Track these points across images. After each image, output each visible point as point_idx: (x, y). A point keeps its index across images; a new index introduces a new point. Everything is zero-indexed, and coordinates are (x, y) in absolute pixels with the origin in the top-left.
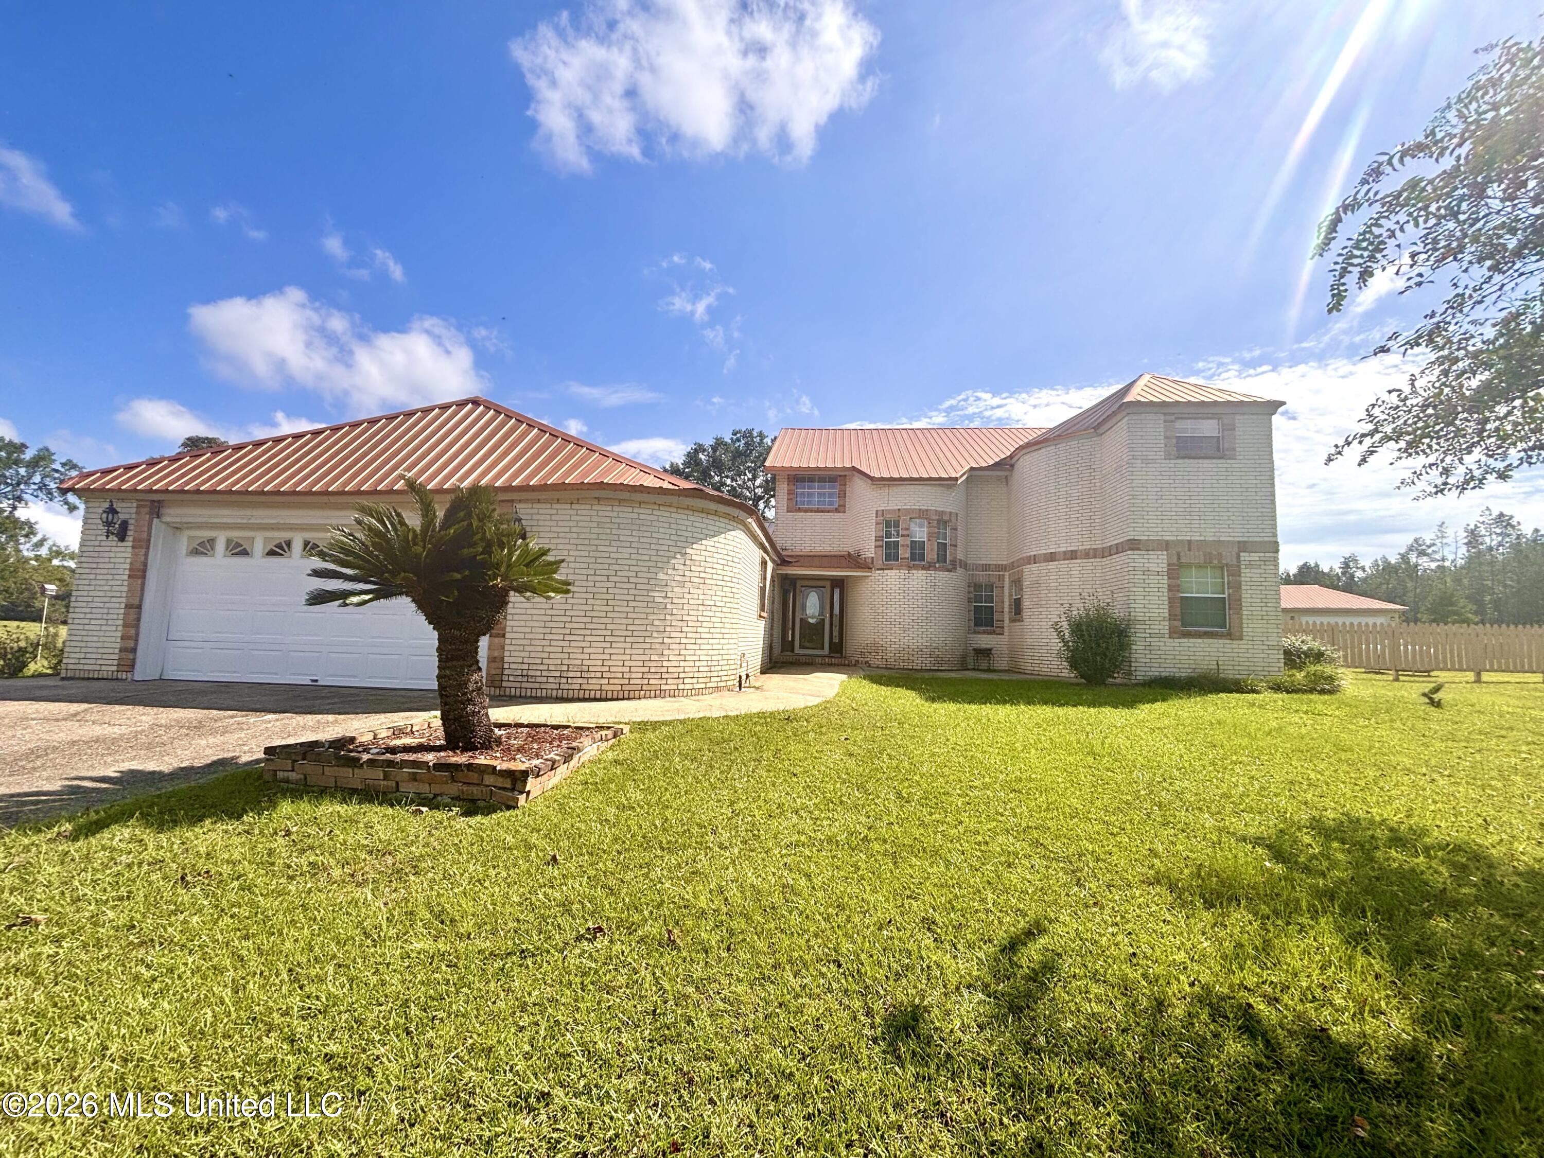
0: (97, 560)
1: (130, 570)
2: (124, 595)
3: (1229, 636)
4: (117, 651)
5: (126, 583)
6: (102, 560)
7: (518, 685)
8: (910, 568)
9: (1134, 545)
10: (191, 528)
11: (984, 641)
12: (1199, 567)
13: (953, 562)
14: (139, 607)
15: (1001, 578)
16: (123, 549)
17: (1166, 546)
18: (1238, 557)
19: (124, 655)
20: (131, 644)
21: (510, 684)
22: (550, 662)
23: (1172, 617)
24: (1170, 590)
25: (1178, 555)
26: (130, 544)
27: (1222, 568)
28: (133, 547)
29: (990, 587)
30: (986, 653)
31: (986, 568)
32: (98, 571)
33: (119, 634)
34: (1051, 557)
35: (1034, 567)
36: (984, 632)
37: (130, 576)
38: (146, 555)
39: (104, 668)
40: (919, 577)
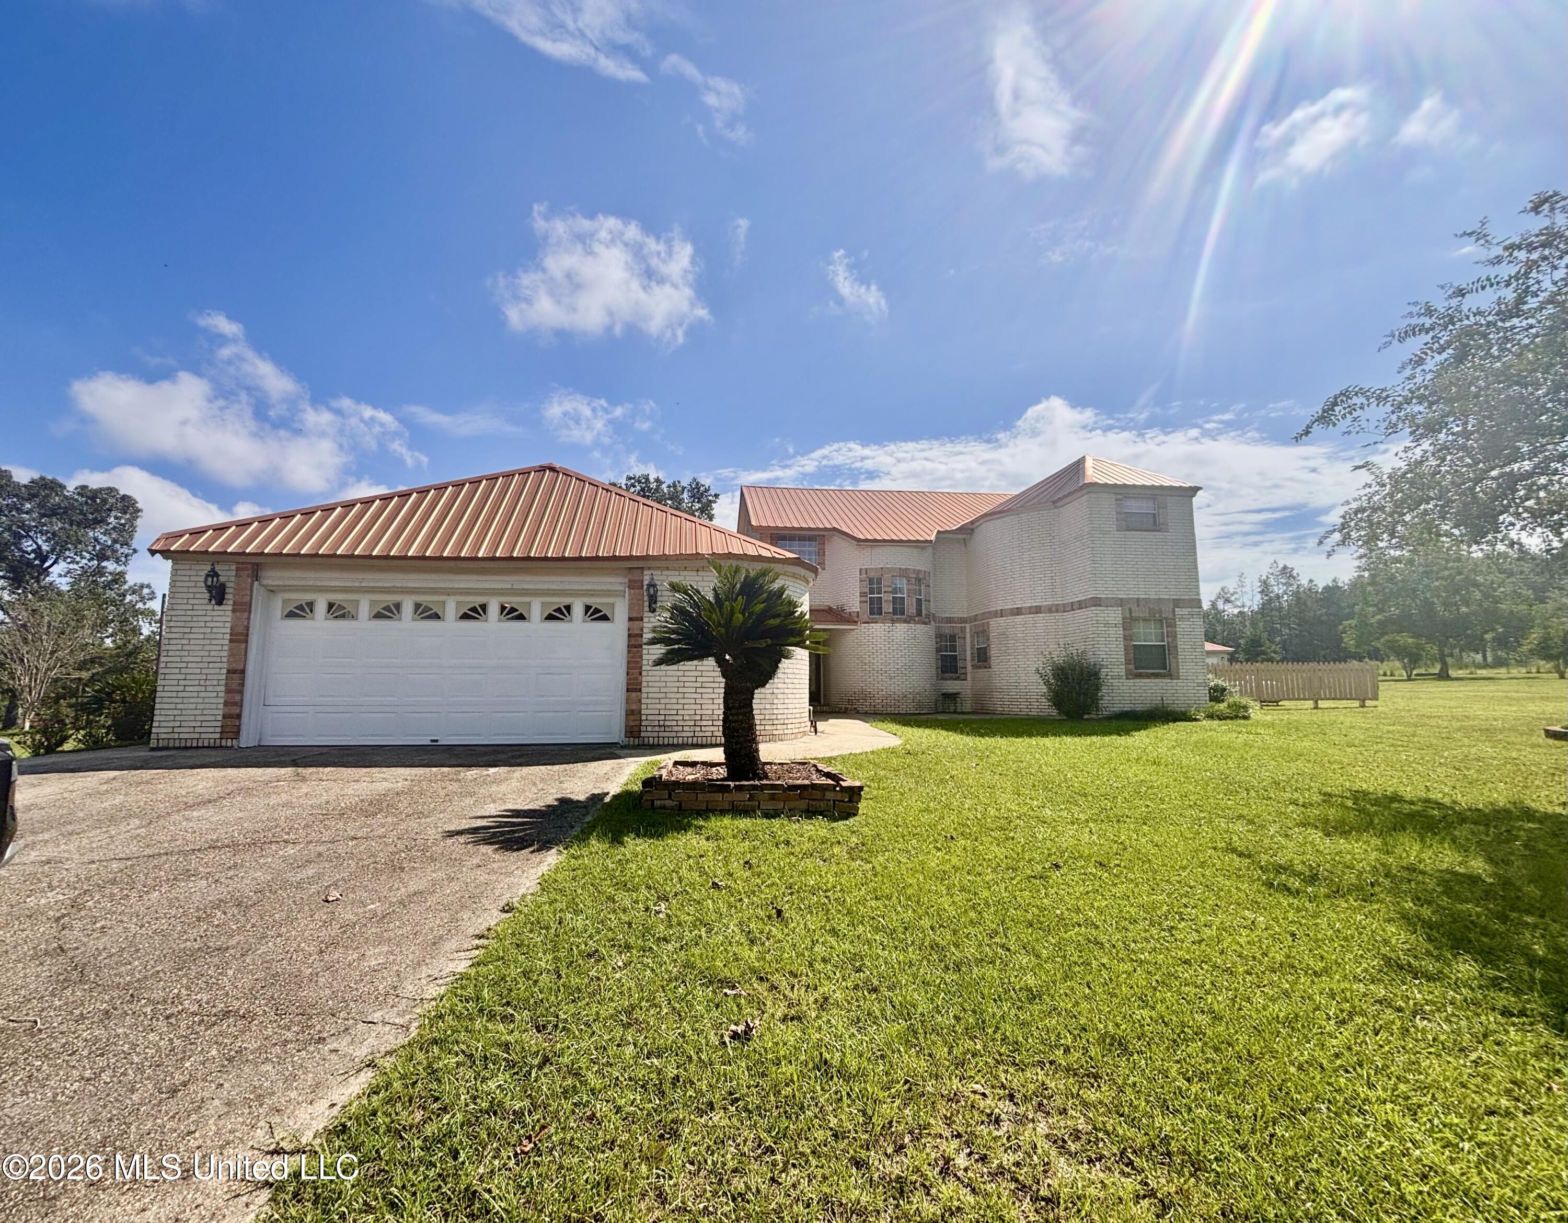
0: (191, 624)
1: (231, 634)
2: (225, 660)
3: (1170, 676)
4: (220, 718)
5: (226, 648)
6: (195, 624)
7: (656, 734)
8: (893, 621)
9: (1096, 602)
10: (285, 591)
11: (952, 686)
12: (1145, 620)
13: (928, 616)
14: (243, 672)
15: (963, 630)
16: (222, 613)
17: (1121, 602)
18: (1174, 611)
19: (229, 722)
20: (236, 710)
21: (649, 734)
22: (685, 712)
23: (1127, 662)
24: (1125, 639)
25: (1130, 610)
26: (230, 608)
27: (1161, 621)
28: (234, 611)
29: (953, 638)
30: (951, 697)
31: (950, 620)
32: (192, 636)
33: (222, 701)
34: (1018, 612)
35: (1001, 620)
36: (951, 679)
37: (231, 641)
38: (249, 619)
39: (203, 736)
40: (901, 630)
